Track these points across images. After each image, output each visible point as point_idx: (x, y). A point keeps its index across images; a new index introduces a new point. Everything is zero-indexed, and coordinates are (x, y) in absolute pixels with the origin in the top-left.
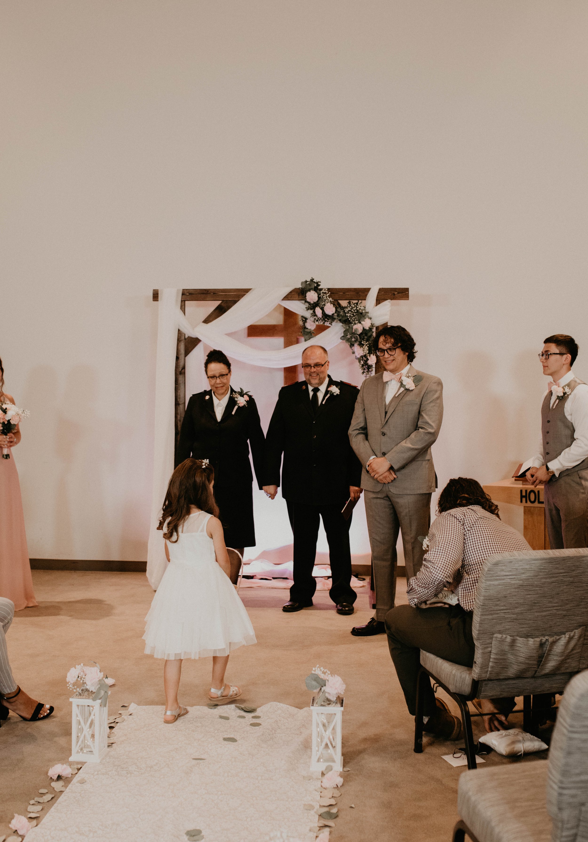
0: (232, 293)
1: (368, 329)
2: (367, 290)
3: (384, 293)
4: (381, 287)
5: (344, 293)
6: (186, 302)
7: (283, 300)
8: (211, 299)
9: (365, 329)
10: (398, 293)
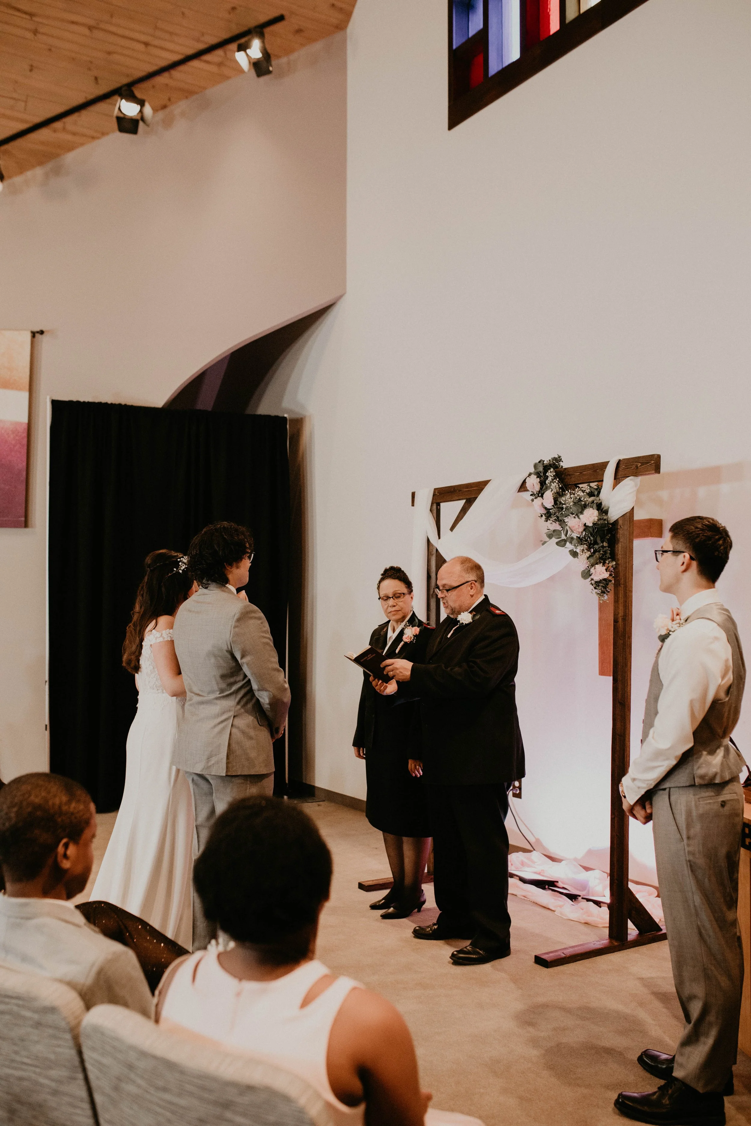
0: (475, 488)
1: (591, 525)
2: (604, 465)
3: (626, 466)
4: (622, 457)
5: (581, 473)
6: (442, 504)
7: (519, 491)
8: (457, 499)
9: (588, 526)
10: (643, 464)
